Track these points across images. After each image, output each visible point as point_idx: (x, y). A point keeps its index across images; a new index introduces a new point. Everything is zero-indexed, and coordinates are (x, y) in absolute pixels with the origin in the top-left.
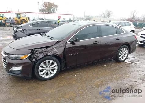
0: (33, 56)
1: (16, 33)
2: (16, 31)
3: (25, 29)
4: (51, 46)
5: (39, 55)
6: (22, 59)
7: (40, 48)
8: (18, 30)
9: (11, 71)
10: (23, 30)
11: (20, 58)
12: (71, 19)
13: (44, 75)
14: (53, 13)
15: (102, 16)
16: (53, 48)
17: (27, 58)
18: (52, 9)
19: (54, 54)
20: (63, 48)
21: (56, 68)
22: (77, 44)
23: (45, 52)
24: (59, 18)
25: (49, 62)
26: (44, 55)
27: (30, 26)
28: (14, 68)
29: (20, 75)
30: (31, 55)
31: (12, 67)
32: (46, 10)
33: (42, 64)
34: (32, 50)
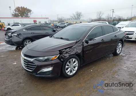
0: (61, 56)
1: (11, 39)
2: (11, 37)
3: (20, 34)
4: (72, 47)
5: (65, 55)
6: (52, 60)
7: (65, 49)
8: (12, 35)
9: (40, 73)
10: (18, 35)
11: (51, 59)
12: (46, 22)
13: (69, 72)
14: (27, 17)
15: (74, 18)
16: (74, 48)
17: (57, 59)
18: (26, 14)
19: (76, 53)
20: (82, 47)
21: (77, 65)
22: (90, 42)
23: (69, 52)
24: (35, 21)
25: (72, 60)
26: (69, 54)
27: (24, 30)
28: (43, 70)
29: (50, 76)
30: (59, 56)
31: (41, 69)
32: (19, 14)
33: (68, 63)
34: (60, 51)
